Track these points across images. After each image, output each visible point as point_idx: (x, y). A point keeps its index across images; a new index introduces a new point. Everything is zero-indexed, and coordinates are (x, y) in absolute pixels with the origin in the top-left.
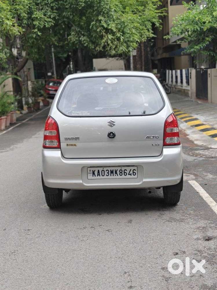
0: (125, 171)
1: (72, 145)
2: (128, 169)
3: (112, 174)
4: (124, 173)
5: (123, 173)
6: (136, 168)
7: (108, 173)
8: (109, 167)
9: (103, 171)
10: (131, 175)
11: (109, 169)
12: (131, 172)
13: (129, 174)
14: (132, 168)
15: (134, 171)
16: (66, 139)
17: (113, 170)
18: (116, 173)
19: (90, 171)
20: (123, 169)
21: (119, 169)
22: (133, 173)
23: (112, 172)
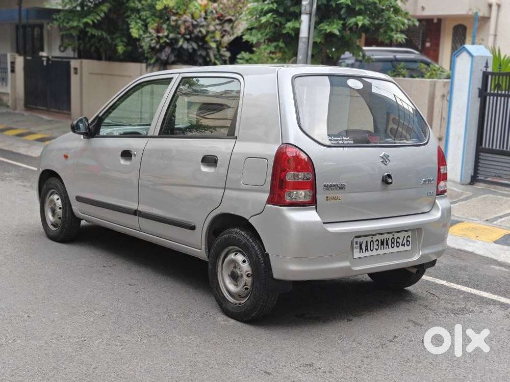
0: (398, 240)
1: (334, 198)
2: (401, 235)
3: (382, 247)
4: (397, 242)
5: (395, 243)
6: (410, 233)
7: (378, 245)
8: (379, 234)
9: (372, 243)
10: (404, 245)
11: (380, 238)
12: (405, 241)
13: (402, 245)
14: (406, 234)
15: (409, 239)
16: (328, 187)
17: (384, 239)
18: (387, 244)
19: (357, 243)
20: (396, 236)
21: (390, 236)
22: (407, 241)
23: (382, 243)
